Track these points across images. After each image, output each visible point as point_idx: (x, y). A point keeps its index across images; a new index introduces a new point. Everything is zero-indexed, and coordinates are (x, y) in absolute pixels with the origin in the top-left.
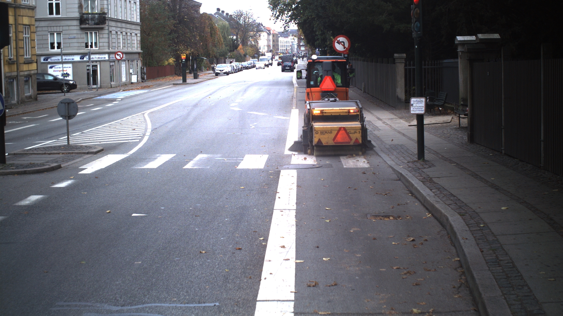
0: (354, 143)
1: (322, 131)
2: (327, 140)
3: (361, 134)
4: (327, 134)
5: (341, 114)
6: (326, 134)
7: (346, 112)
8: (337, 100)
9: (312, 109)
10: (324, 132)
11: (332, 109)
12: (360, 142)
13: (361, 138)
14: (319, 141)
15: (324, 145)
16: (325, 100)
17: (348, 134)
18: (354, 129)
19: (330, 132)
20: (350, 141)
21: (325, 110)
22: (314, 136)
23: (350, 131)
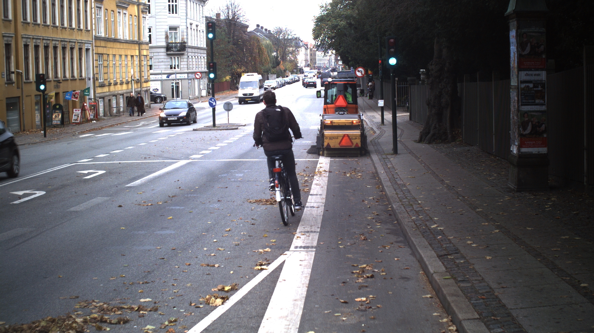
0: (355, 146)
2: (334, 144)
3: (360, 140)
5: (347, 124)
6: (333, 139)
7: (350, 123)
8: (345, 114)
9: (324, 120)
10: (332, 138)
11: (340, 120)
12: (360, 145)
13: (360, 142)
14: (328, 145)
15: (332, 147)
16: (336, 113)
17: (350, 139)
18: (355, 136)
19: (336, 138)
20: (352, 145)
21: (334, 121)
22: (325, 141)
23: (352, 137)
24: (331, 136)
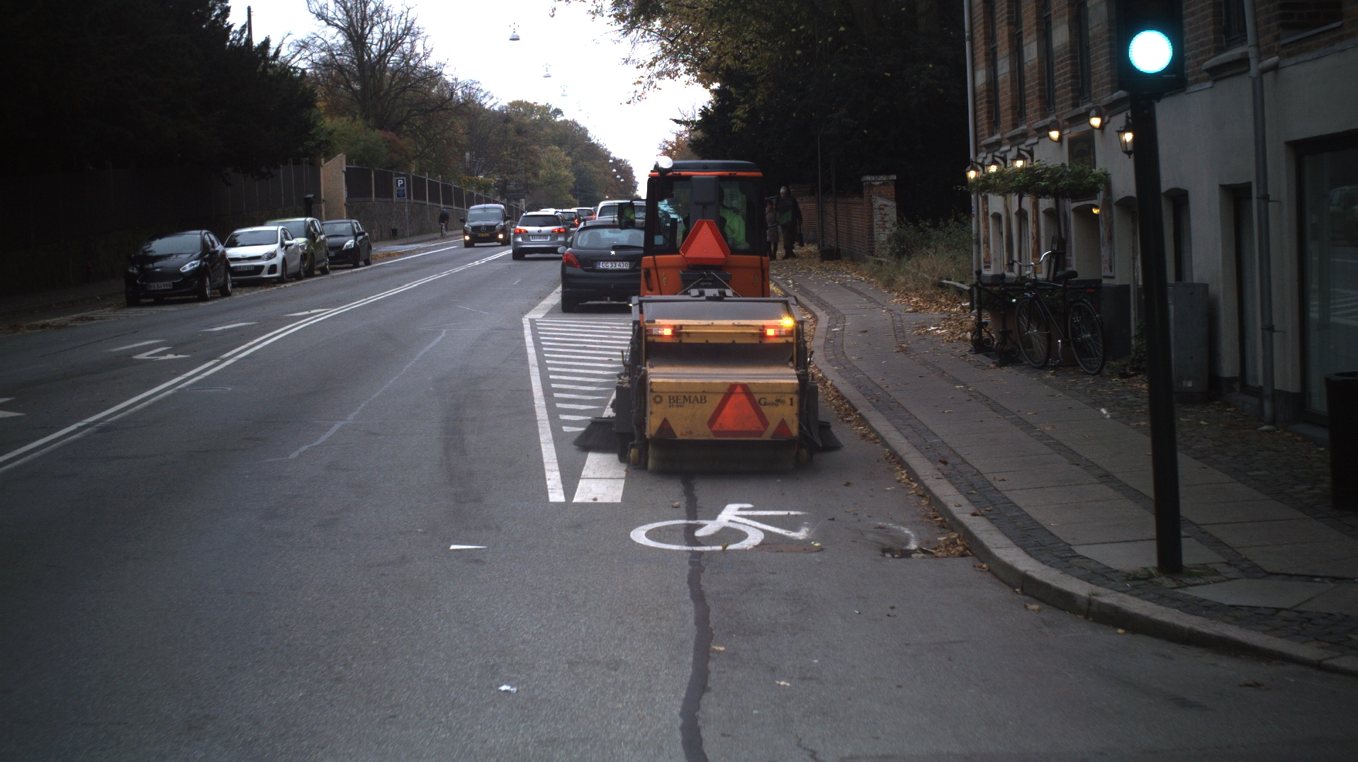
0: (776, 433)
1: (675, 395)
2: (689, 423)
3: (795, 408)
4: (691, 405)
5: (738, 341)
6: (687, 403)
7: (753, 334)
8: (726, 296)
9: (648, 321)
10: (681, 397)
11: (709, 322)
12: (794, 431)
13: (795, 418)
14: (665, 426)
15: (679, 437)
16: (689, 294)
17: (756, 405)
18: (777, 390)
19: (699, 399)
20: (762, 429)
21: (688, 326)
22: (649, 409)
23: (763, 396)
24: (676, 392)
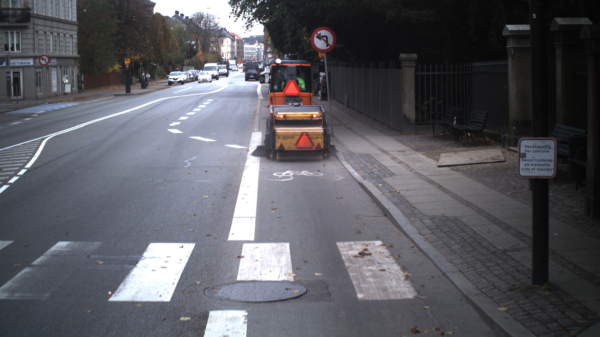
0: (316, 148)
2: (289, 145)
3: (322, 140)
4: (290, 139)
5: (304, 119)
6: (288, 139)
7: (309, 117)
8: (300, 105)
9: (275, 113)
10: (286, 137)
11: (295, 113)
12: (322, 147)
13: (323, 143)
14: (282, 146)
15: (286, 149)
16: (289, 105)
17: (310, 139)
18: (317, 134)
19: (292, 137)
20: (312, 146)
21: (288, 114)
22: (276, 141)
23: (312, 136)
24: (285, 135)
